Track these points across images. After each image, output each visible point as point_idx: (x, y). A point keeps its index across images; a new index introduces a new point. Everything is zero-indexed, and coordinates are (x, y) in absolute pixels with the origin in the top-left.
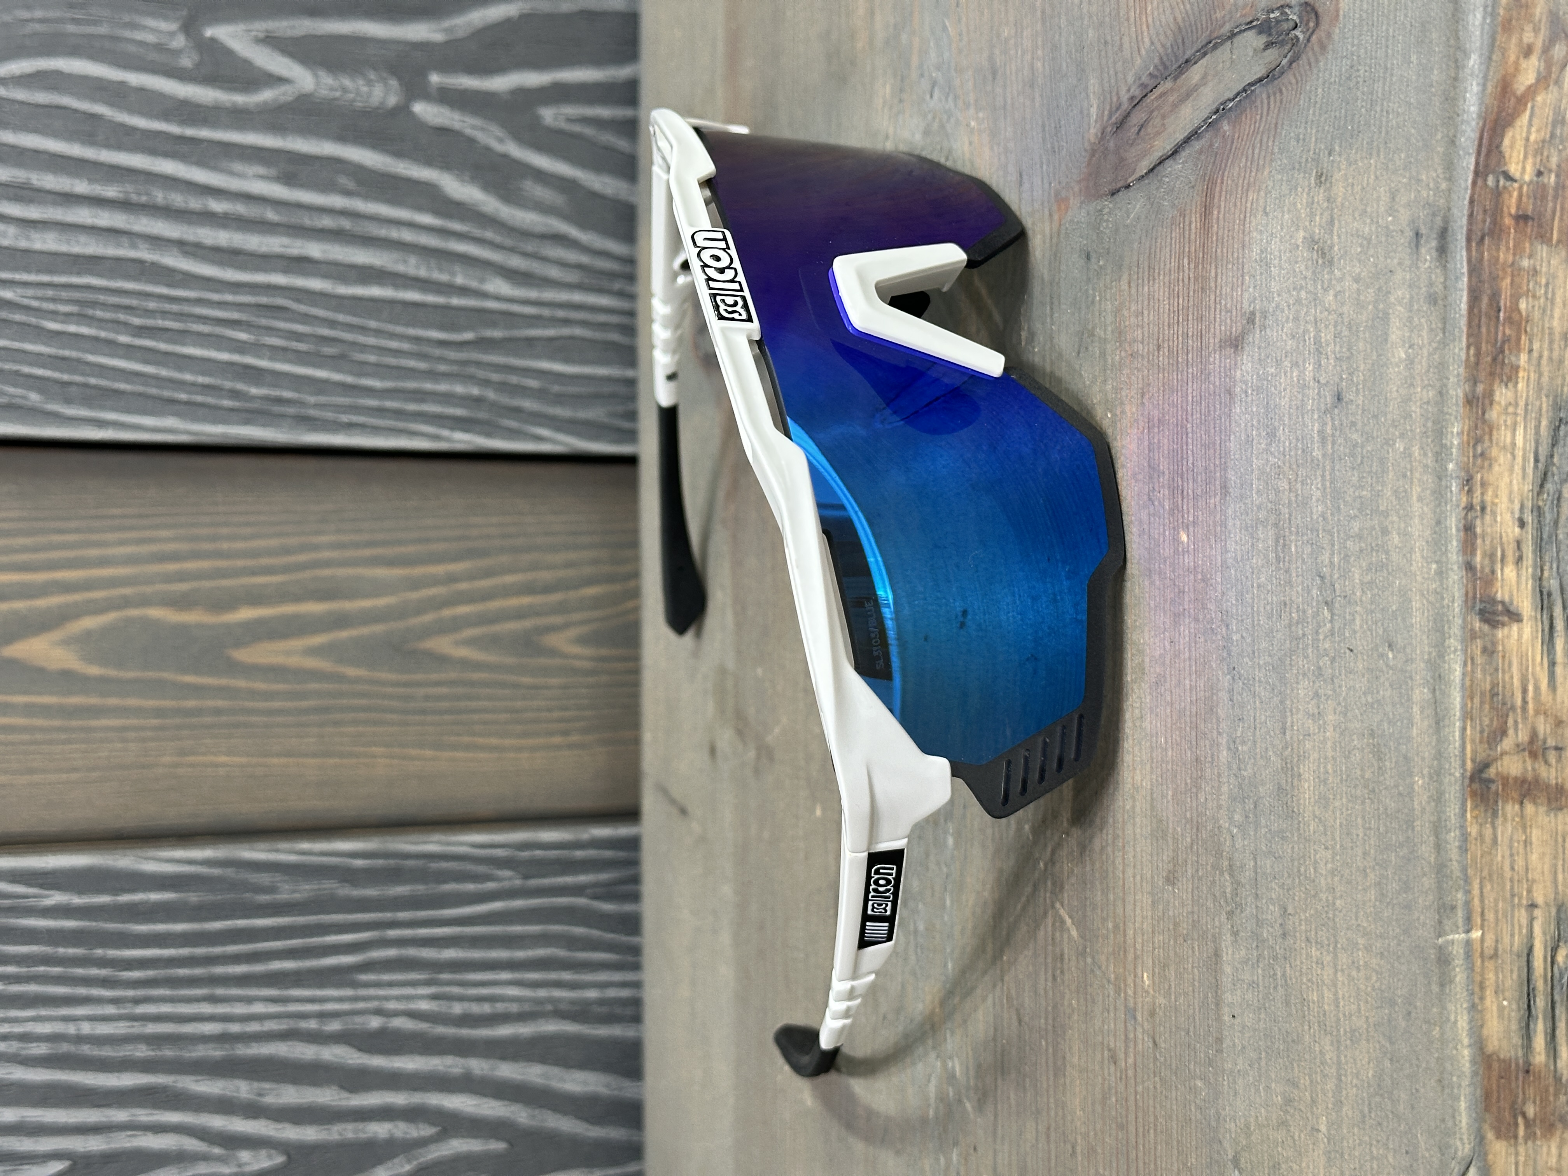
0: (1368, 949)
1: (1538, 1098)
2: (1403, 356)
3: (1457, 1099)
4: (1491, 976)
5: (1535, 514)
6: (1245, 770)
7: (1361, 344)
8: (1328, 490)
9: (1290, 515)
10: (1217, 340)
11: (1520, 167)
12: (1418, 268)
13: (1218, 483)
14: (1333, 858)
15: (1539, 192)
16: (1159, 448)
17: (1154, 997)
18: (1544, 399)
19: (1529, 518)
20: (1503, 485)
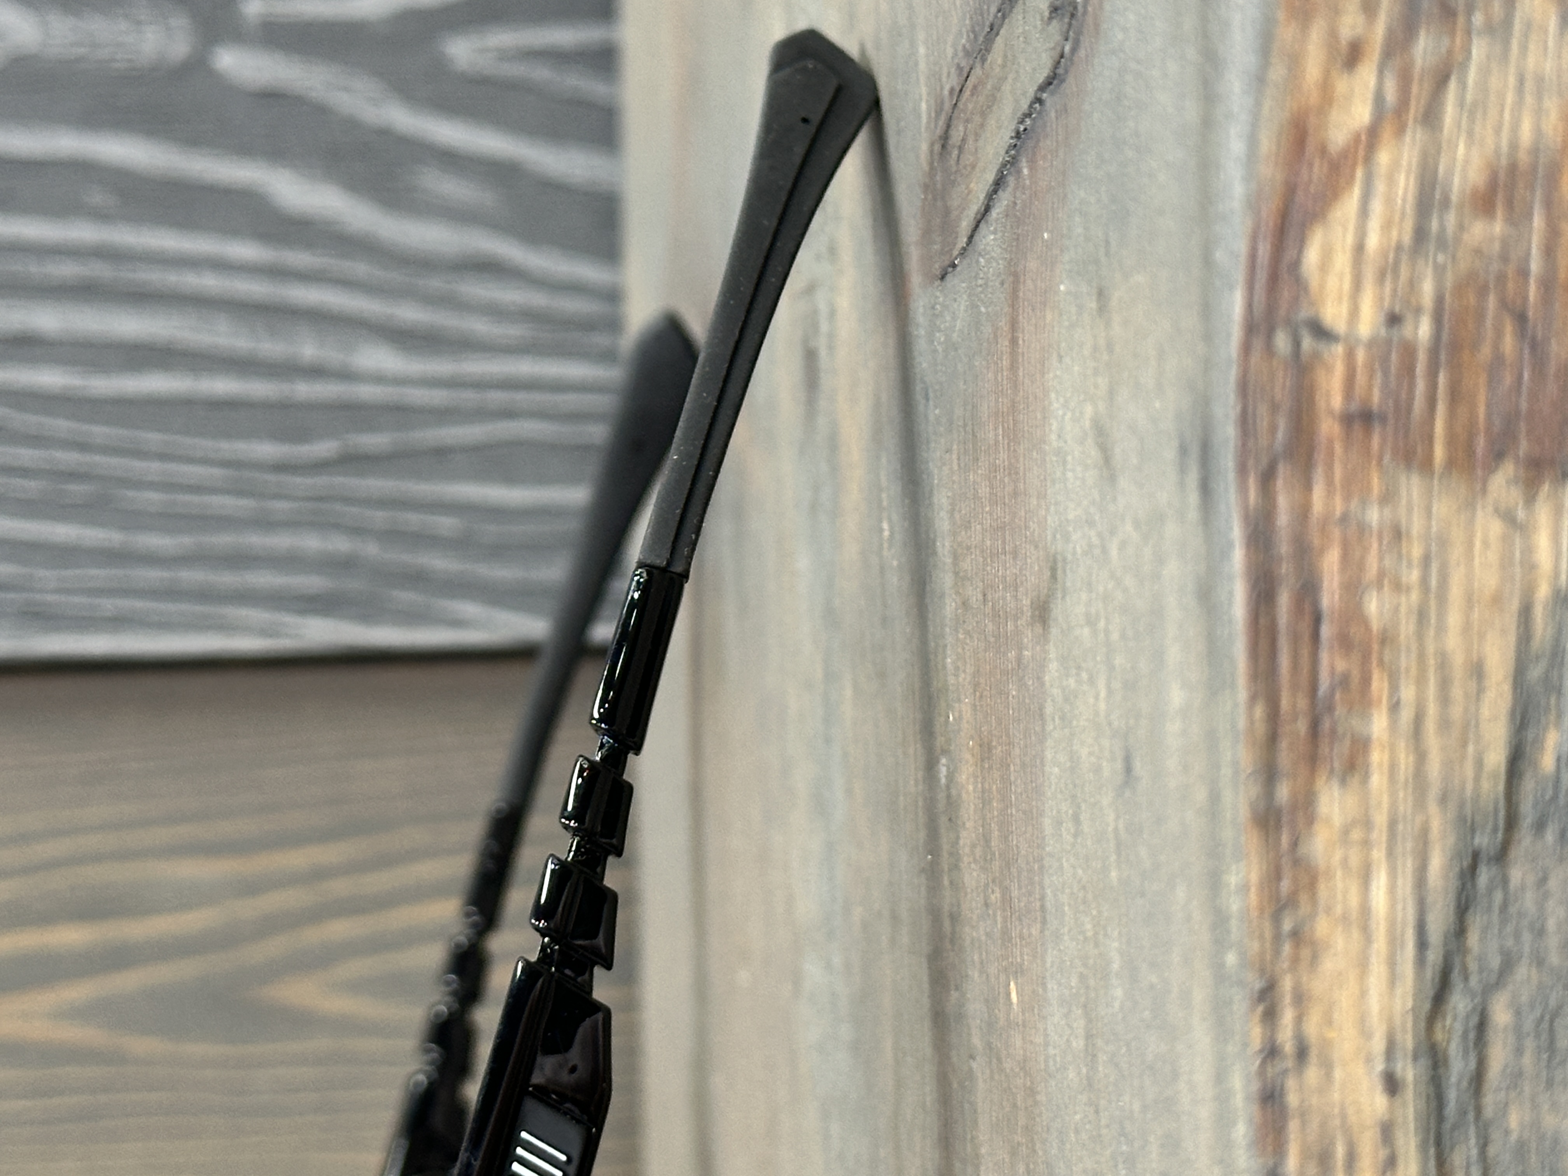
5: (1424, 1062)
10: (1029, 603)
11: (1345, 308)
15: (1394, 359)
19: (1408, 1072)
20: (1345, 999)
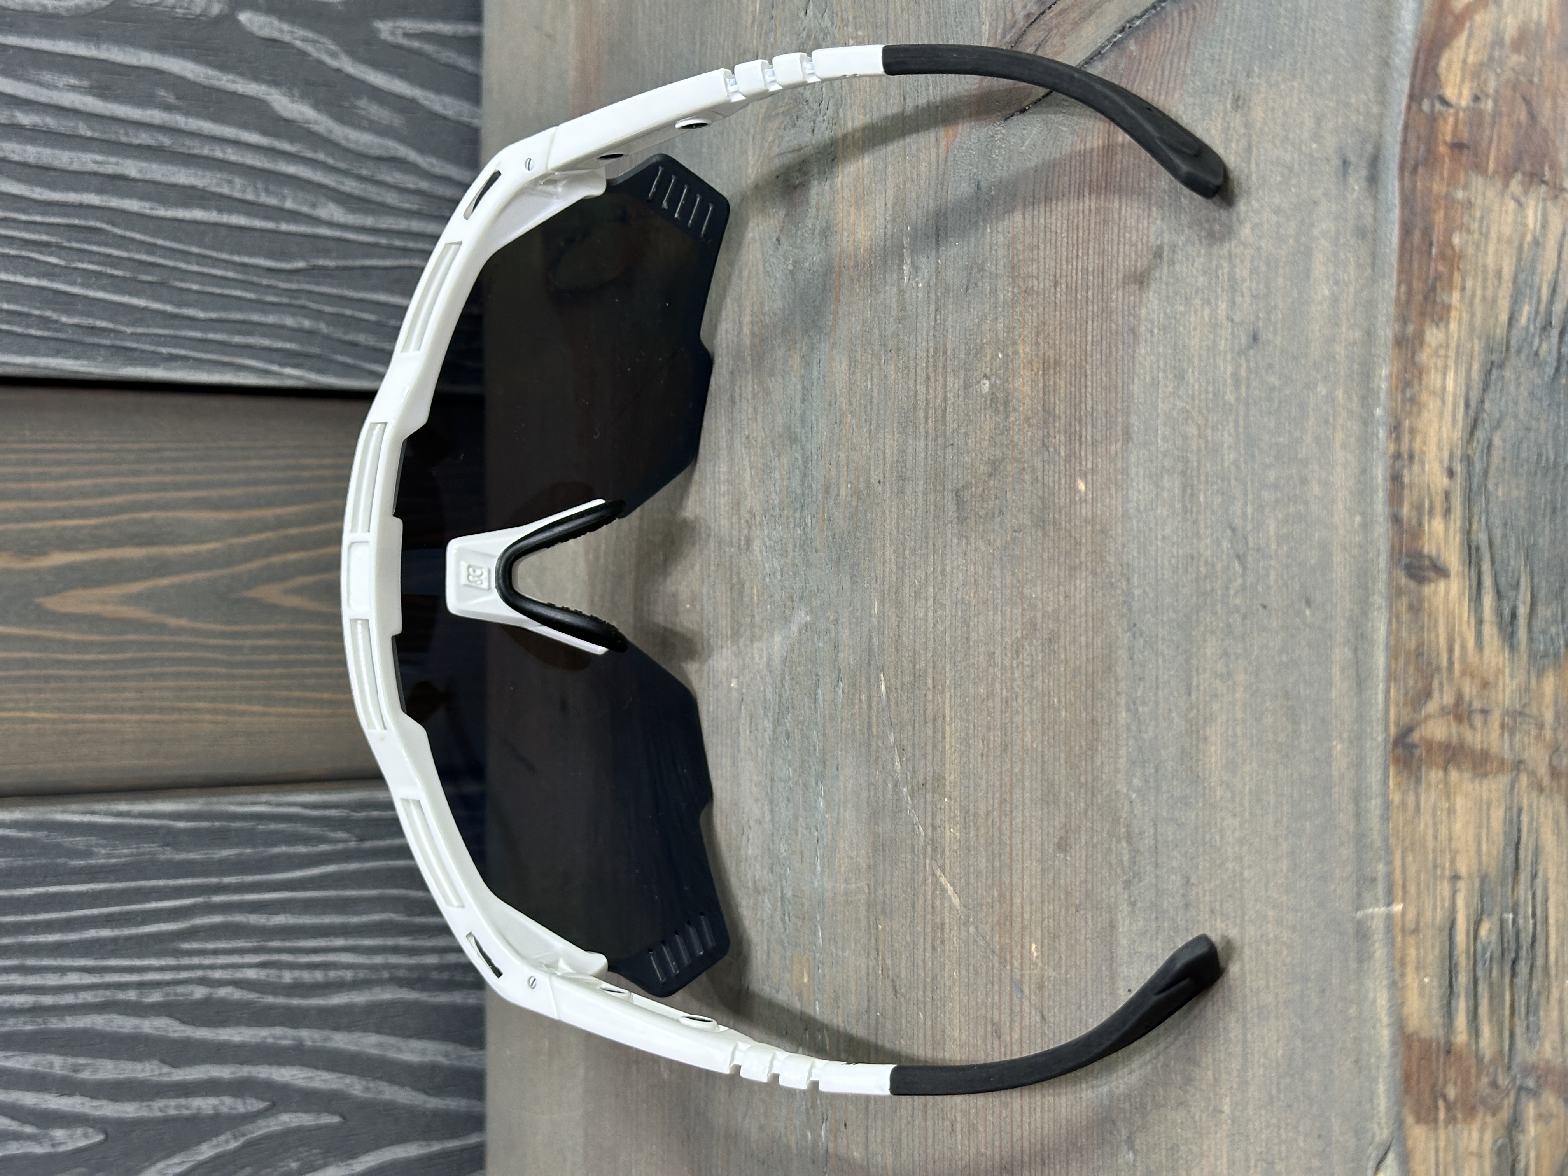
0: (1279, 922)
1: (1459, 1081)
2: (1327, 292)
3: (1374, 1080)
4: (1412, 952)
5: (1465, 463)
6: (1146, 732)
7: (1280, 280)
8: (1242, 437)
9: (1199, 462)
10: (1120, 276)
11: (1456, 91)
12: (1345, 198)
13: (1119, 428)
14: (1241, 825)
15: (1476, 118)
16: (1055, 391)
17: (1042, 969)
18: (1476, 341)
19: (1458, 468)
20: (1432, 432)
